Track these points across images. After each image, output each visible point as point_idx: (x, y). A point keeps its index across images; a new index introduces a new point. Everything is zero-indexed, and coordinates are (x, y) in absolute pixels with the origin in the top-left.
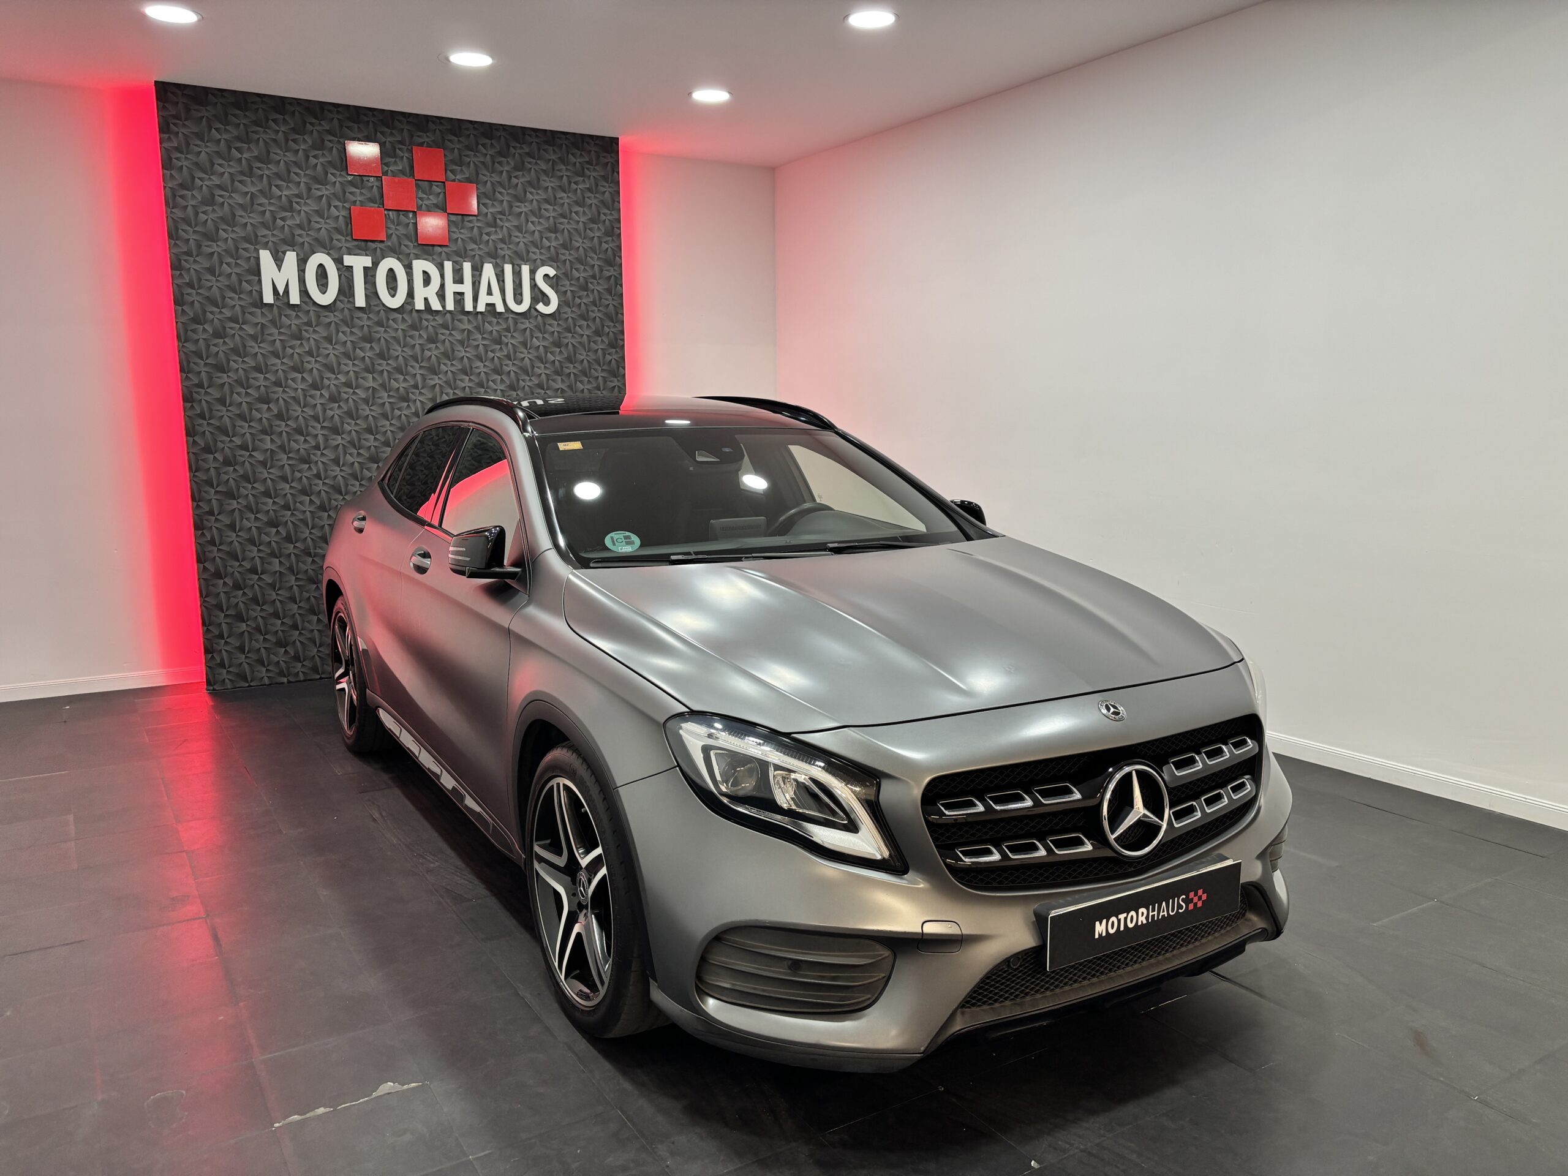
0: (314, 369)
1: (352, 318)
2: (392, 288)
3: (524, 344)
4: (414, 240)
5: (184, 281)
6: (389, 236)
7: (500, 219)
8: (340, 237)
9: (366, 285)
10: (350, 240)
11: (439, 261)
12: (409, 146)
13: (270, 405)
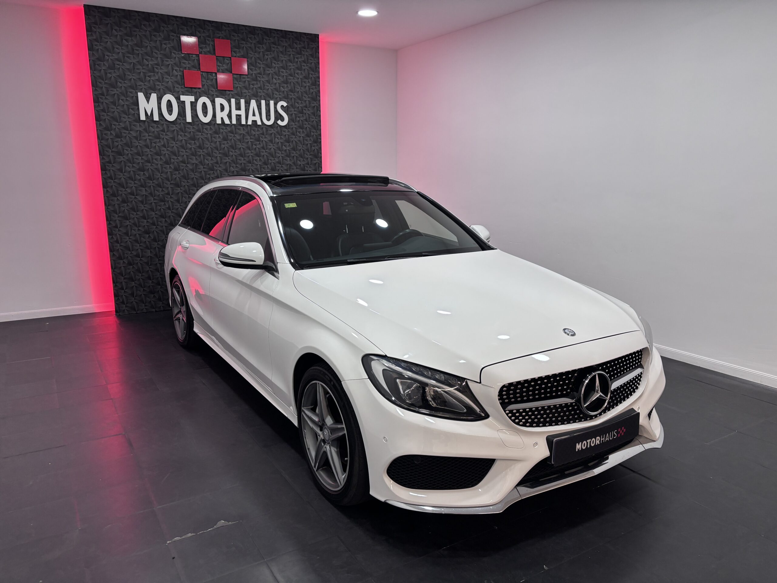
0: (166, 154)
1: (185, 128)
2: (205, 113)
3: (271, 141)
4: (215, 88)
5: (100, 109)
6: (203, 86)
7: (259, 77)
8: (178, 86)
9: (192, 111)
10: (184, 87)
11: (228, 98)
12: (212, 38)
13: (145, 172)
